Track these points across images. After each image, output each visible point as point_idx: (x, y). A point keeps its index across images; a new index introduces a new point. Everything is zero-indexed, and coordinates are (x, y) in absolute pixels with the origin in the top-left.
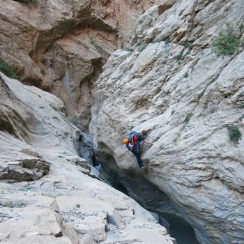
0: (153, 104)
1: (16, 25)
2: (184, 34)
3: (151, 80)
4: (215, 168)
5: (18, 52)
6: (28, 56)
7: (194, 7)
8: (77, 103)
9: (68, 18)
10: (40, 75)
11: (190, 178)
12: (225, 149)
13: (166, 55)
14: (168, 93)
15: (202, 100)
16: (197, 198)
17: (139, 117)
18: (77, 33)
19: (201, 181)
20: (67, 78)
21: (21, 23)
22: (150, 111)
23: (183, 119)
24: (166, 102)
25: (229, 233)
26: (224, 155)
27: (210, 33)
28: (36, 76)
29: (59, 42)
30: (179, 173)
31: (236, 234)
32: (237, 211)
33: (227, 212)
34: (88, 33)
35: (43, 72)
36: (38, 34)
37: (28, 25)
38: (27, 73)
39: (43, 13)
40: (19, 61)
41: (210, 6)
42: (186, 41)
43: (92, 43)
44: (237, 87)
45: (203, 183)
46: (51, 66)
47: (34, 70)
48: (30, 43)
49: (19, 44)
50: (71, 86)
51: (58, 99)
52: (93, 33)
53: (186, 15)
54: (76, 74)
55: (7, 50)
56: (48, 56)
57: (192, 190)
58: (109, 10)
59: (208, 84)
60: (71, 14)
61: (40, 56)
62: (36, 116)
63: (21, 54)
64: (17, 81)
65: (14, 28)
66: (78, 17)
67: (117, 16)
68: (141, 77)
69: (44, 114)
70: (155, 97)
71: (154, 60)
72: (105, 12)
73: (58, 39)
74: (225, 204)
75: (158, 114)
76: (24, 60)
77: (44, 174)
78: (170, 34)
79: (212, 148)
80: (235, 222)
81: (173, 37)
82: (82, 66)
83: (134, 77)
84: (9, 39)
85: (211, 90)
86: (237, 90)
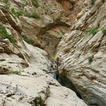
0: (71, 52)
1: (32, 26)
2: (82, 27)
3: (71, 43)
4: (84, 71)
5: (32, 35)
6: (36, 37)
7: (86, 18)
8: (54, 54)
9: (51, 22)
10: (40, 43)
11: (76, 75)
12: (87, 65)
13: (76, 35)
14: (75, 48)
15: (84, 49)
16: (78, 82)
17: (65, 56)
18: (55, 28)
19: (80, 76)
20: (50, 44)
21: (34, 25)
22: (69, 54)
23: (78, 56)
24: (74, 51)
25: (88, 94)
26: (87, 67)
27: (90, 27)
28: (38, 44)
29: (48, 31)
30: (74, 73)
31: (90, 95)
32: (90, 86)
33: (87, 86)
34: (59, 28)
35: (41, 42)
36: (40, 29)
37: (36, 26)
38: (35, 43)
39: (42, 21)
40: (33, 38)
41: (91, 17)
42: (84, 30)
43: (61, 31)
44: (93, 44)
45: (80, 77)
46: (44, 40)
47: (38, 41)
48: (37, 32)
49: (33, 32)
50: (52, 48)
51: (45, 52)
52: (61, 28)
53: (84, 21)
54: (53, 43)
55: (29, 35)
56: (43, 37)
57: (77, 79)
58: (68, 19)
59: (86, 44)
60: (53, 21)
61: (40, 36)
62: (34, 56)
63: (34, 36)
64: (32, 45)
65: (32, 27)
66: (56, 22)
67: (72, 20)
68: (68, 42)
69: (37, 56)
70: (71, 49)
71: (72, 36)
72: (66, 19)
73: (47, 30)
74: (87, 84)
75: (72, 55)
76: (35, 38)
77: (27, 67)
78: (78, 27)
79: (83, 65)
80: (89, 90)
81: (79, 28)
82: (56, 40)
83: (66, 43)
84: (30, 31)
85: (87, 46)
86: (93, 46)
